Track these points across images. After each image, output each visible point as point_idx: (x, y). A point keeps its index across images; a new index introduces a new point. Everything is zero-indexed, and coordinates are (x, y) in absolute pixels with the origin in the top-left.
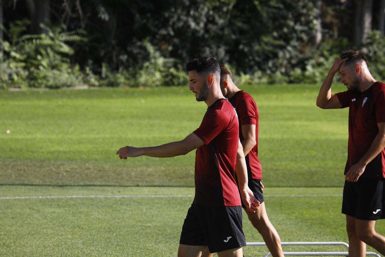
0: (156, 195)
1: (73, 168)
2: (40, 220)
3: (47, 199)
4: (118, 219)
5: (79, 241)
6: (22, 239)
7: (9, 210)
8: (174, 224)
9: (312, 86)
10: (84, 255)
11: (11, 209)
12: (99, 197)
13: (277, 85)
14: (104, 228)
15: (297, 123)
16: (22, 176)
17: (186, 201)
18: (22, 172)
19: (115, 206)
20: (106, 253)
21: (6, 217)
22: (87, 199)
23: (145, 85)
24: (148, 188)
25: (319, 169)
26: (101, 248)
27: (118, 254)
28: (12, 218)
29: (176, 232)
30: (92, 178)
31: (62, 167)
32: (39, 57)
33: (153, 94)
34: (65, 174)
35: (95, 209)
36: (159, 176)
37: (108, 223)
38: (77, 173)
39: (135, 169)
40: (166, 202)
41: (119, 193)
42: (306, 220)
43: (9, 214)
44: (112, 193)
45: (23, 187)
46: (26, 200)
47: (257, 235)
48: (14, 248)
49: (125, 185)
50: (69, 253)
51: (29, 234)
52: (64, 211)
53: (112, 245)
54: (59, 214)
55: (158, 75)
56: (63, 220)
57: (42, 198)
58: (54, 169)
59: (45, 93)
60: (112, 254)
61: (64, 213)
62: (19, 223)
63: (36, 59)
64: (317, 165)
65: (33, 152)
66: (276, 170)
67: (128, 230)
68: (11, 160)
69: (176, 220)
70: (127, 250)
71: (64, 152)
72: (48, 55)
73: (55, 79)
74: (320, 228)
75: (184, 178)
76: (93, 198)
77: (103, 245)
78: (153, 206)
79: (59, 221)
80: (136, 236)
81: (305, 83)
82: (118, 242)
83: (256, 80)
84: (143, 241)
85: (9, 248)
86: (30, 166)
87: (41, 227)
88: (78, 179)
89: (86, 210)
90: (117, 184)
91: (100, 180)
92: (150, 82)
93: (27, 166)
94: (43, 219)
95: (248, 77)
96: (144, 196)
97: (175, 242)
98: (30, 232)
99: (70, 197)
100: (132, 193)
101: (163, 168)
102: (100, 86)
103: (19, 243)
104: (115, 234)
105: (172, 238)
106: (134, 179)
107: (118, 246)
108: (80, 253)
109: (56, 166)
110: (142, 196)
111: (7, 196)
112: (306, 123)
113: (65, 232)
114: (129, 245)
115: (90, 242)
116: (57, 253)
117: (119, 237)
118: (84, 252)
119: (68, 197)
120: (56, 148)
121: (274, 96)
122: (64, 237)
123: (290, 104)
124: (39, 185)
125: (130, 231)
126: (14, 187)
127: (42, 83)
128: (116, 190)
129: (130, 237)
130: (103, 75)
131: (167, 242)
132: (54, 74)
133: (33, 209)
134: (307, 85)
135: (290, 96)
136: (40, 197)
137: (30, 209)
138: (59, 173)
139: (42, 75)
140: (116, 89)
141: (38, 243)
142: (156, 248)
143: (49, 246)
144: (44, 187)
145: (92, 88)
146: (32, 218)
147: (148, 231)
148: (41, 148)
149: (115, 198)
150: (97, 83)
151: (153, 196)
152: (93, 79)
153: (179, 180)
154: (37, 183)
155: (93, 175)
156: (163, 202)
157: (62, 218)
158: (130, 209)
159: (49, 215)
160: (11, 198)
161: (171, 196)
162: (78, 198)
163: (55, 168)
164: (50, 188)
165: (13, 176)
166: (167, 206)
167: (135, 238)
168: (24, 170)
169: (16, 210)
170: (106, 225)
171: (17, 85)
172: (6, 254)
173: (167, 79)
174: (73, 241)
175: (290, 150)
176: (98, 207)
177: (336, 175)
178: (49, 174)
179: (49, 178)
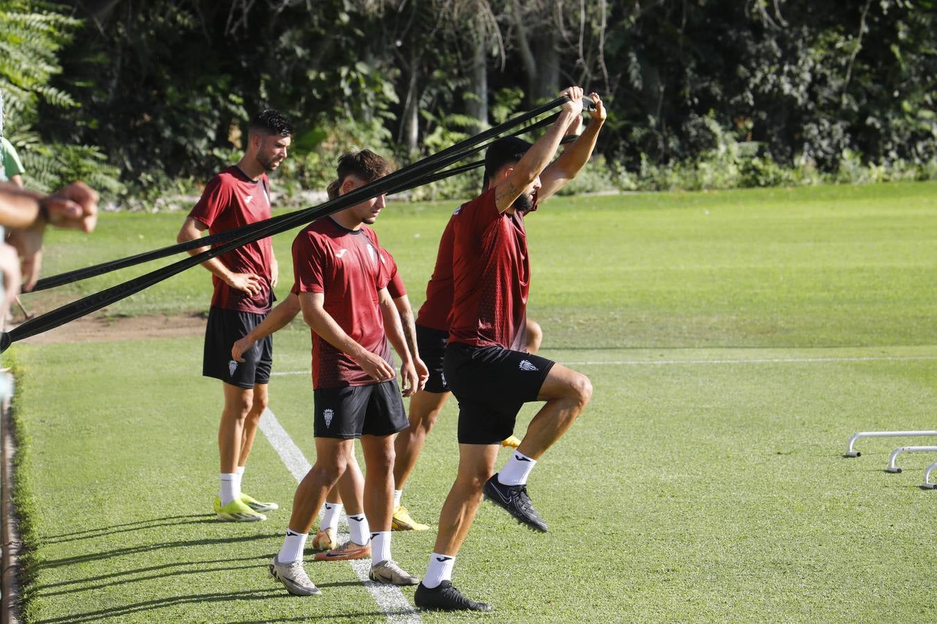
0: (721, 360)
1: (590, 319)
4: (658, 398)
5: (594, 430)
8: (749, 405)
10: (601, 452)
12: (629, 363)
13: (932, 183)
14: (636, 412)
17: (769, 369)
19: (654, 377)
20: (636, 450)
22: (609, 366)
23: (711, 187)
24: (709, 350)
26: (629, 441)
27: (655, 451)
29: (752, 417)
30: (619, 334)
31: (572, 317)
33: (724, 199)
34: (576, 328)
35: (622, 383)
36: (728, 329)
37: (641, 404)
38: (597, 327)
39: (688, 320)
40: (737, 371)
41: (662, 358)
44: (651, 357)
47: (885, 421)
49: (672, 345)
50: (578, 450)
53: (647, 437)
55: (733, 171)
58: (560, 321)
60: (645, 452)
66: (923, 318)
67: (673, 414)
69: (752, 399)
70: (670, 445)
71: (577, 294)
75: (768, 332)
76: (619, 365)
77: (632, 437)
78: (715, 377)
80: (685, 425)
82: (656, 432)
83: (897, 175)
84: (696, 431)
88: (598, 336)
89: (608, 384)
90: (659, 344)
91: (632, 337)
92: (719, 182)
95: (882, 169)
96: (701, 362)
97: (748, 432)
99: (584, 364)
100: (682, 357)
101: (734, 318)
102: (638, 189)
104: (652, 421)
105: (744, 426)
106: (687, 335)
107: (656, 439)
108: (596, 449)
109: (563, 316)
110: (698, 362)
114: (674, 437)
115: (612, 432)
117: (658, 426)
118: (602, 448)
119: (580, 363)
120: (564, 288)
121: (926, 200)
125: (676, 415)
128: (657, 353)
129: (675, 425)
130: (644, 173)
131: (735, 433)
138: (568, 327)
140: (664, 194)
142: (716, 442)
145: (625, 193)
147: (706, 416)
148: (541, 288)
149: (654, 365)
150: (633, 186)
151: (715, 362)
152: (627, 179)
153: (759, 335)
155: (621, 329)
156: (732, 371)
158: (677, 381)
161: (745, 361)
162: (596, 365)
163: (561, 319)
166: (738, 377)
167: (684, 426)
170: (638, 407)
173: (748, 177)
174: (585, 431)
176: (626, 379)
178: (551, 329)
179: (551, 335)
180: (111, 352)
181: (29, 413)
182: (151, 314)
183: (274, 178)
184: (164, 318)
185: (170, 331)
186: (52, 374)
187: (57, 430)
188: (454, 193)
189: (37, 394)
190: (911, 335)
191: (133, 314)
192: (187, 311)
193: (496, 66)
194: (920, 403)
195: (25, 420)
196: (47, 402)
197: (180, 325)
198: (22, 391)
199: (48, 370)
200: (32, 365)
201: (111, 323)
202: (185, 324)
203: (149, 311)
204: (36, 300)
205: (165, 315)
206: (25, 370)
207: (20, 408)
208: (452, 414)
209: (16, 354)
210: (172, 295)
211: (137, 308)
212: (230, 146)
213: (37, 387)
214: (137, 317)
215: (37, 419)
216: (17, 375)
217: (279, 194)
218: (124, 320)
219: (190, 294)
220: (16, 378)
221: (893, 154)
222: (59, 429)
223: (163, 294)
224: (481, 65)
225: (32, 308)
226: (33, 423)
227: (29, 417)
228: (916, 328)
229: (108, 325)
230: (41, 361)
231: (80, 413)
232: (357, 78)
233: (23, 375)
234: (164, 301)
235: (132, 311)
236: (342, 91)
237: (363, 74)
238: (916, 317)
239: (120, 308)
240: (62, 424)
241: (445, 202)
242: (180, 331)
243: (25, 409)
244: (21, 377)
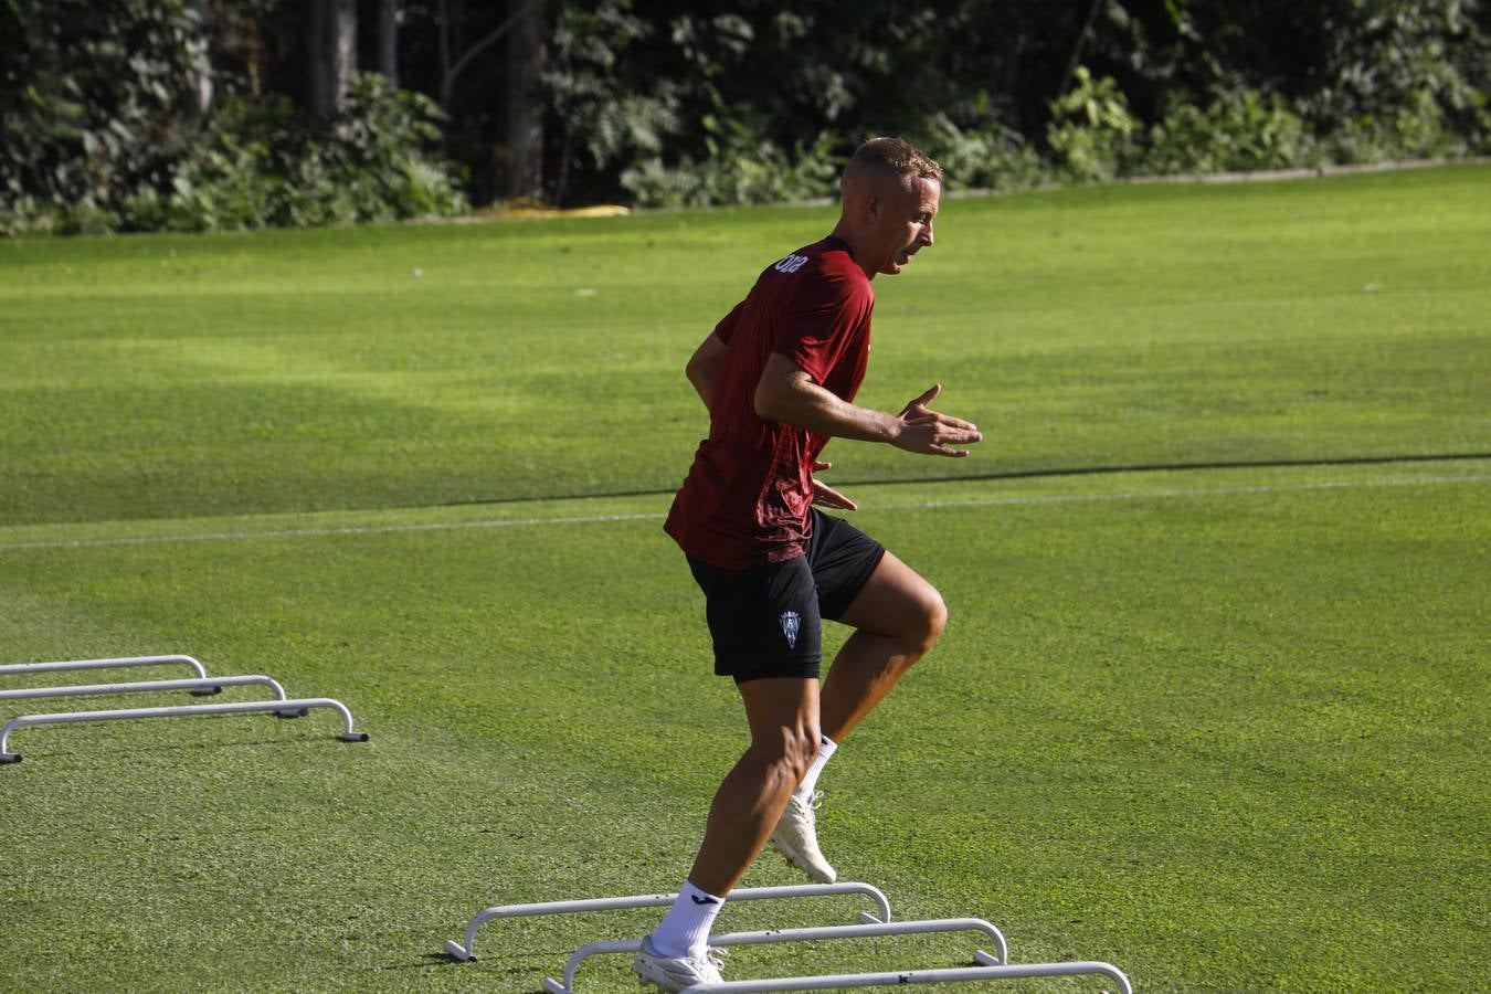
9: (193, 237)
13: (86, 239)
15: (127, 344)
25: (167, 468)
42: (99, 606)
64: (163, 458)
66: (40, 476)
74: (135, 623)
81: (171, 229)
83: (21, 224)
112: (153, 344)
121: (69, 270)
123: (117, 290)
134: (177, 236)
135: (120, 267)
175: (89, 420)
177: (213, 484)
190: (16, 507)
194: (15, 622)
221: (14, 184)
228: (27, 495)
238: (29, 476)
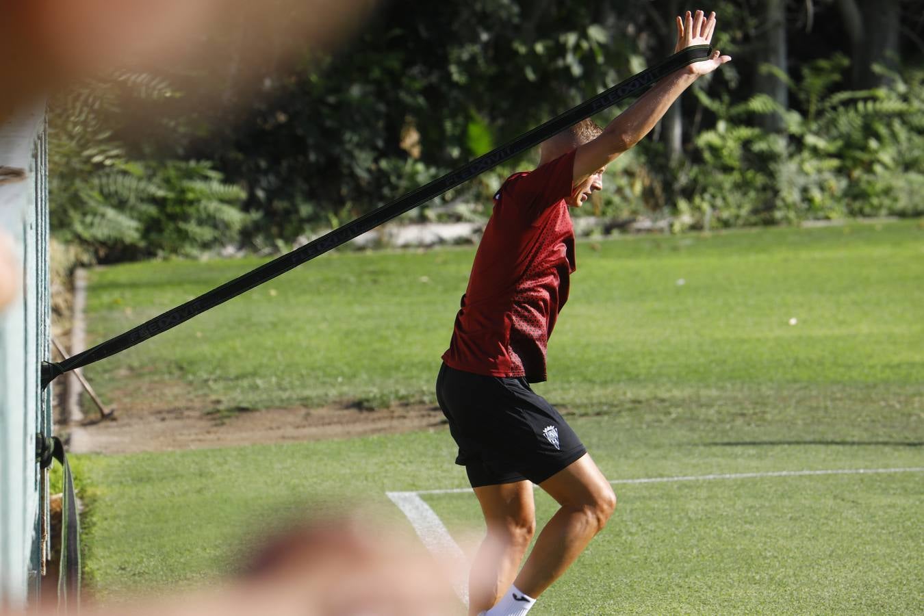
2: (858, 523)
3: (878, 474)
6: (813, 568)
7: (787, 502)
11: (790, 498)
16: (820, 422)
18: (821, 413)
21: (777, 517)
28: (791, 518)
31: (917, 399)
32: (873, 144)
43: (785, 510)
45: (822, 447)
46: (828, 477)
48: (795, 587)
51: (830, 556)
52: (918, 503)
54: (904, 509)
56: (913, 523)
57: (863, 474)
58: (898, 406)
59: (888, 229)
61: (917, 507)
62: (809, 531)
63: (864, 148)
65: (849, 367)
68: (797, 386)
72: (894, 136)
73: (911, 193)
79: (903, 527)
85: (782, 589)
86: (841, 399)
87: (860, 540)
93: (834, 400)
94: (865, 522)
98: (833, 552)
103: (807, 576)
109: (902, 398)
111: (784, 469)
113: (917, 550)
116: (896, 600)
120: (905, 355)
122: (914, 563)
124: (859, 443)
126: (802, 447)
127: (880, 206)
132: (910, 182)
133: (843, 500)
136: (862, 471)
137: (835, 497)
138: (909, 415)
139: (879, 186)
141: (851, 576)
143: (877, 583)
144: (872, 447)
146: (839, 520)
148: (870, 357)
154: (856, 439)
157: (912, 520)
159: (881, 513)
160: (792, 473)
163: (899, 402)
164: (887, 449)
165: (800, 422)
168: (826, 408)
169: (803, 501)
171: (821, 214)
172: (774, 601)
178: (884, 417)
179: (884, 426)
180: (226, 462)
181: (103, 557)
182: (284, 405)
183: (467, 202)
184: (303, 411)
185: (313, 430)
186: (140, 498)
187: (143, 581)
188: (737, 217)
189: (115, 529)
191: (260, 406)
192: (338, 399)
193: (799, 24)
195: (96, 567)
196: (131, 540)
197: (327, 421)
198: (94, 524)
199: (132, 492)
200: (109, 486)
201: (227, 421)
202: (335, 420)
203: (282, 401)
204: (118, 388)
205: (305, 406)
206: (98, 493)
207: (90, 549)
208: (729, 547)
209: (85, 469)
210: (317, 378)
211: (264, 396)
212: (404, 155)
213: (115, 517)
214: (264, 411)
215: (114, 566)
216: (87, 501)
217: (476, 226)
218: (245, 415)
219: (342, 374)
220: (86, 505)
222: (146, 580)
223: (302, 376)
224: (777, 24)
225: (111, 401)
226: (109, 571)
227: (103, 563)
229: (223, 424)
230: (123, 479)
231: (179, 555)
232: (591, 50)
233: (95, 501)
234: (304, 386)
235: (256, 402)
236: (567, 69)
237: (600, 44)
239: (240, 398)
240: (151, 572)
241: (724, 232)
242: (329, 430)
243: (99, 551)
244: (92, 504)
